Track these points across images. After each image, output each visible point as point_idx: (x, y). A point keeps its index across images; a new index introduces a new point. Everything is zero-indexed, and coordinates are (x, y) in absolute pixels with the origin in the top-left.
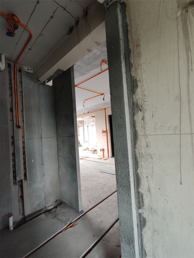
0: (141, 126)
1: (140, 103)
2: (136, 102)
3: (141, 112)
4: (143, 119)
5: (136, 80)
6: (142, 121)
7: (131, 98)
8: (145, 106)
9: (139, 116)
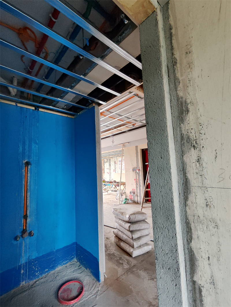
0: (195, 171)
1: (192, 136)
2: (187, 135)
3: (195, 149)
4: (198, 161)
5: (186, 102)
6: (198, 164)
7: (178, 129)
8: (201, 141)
9: (191, 156)
